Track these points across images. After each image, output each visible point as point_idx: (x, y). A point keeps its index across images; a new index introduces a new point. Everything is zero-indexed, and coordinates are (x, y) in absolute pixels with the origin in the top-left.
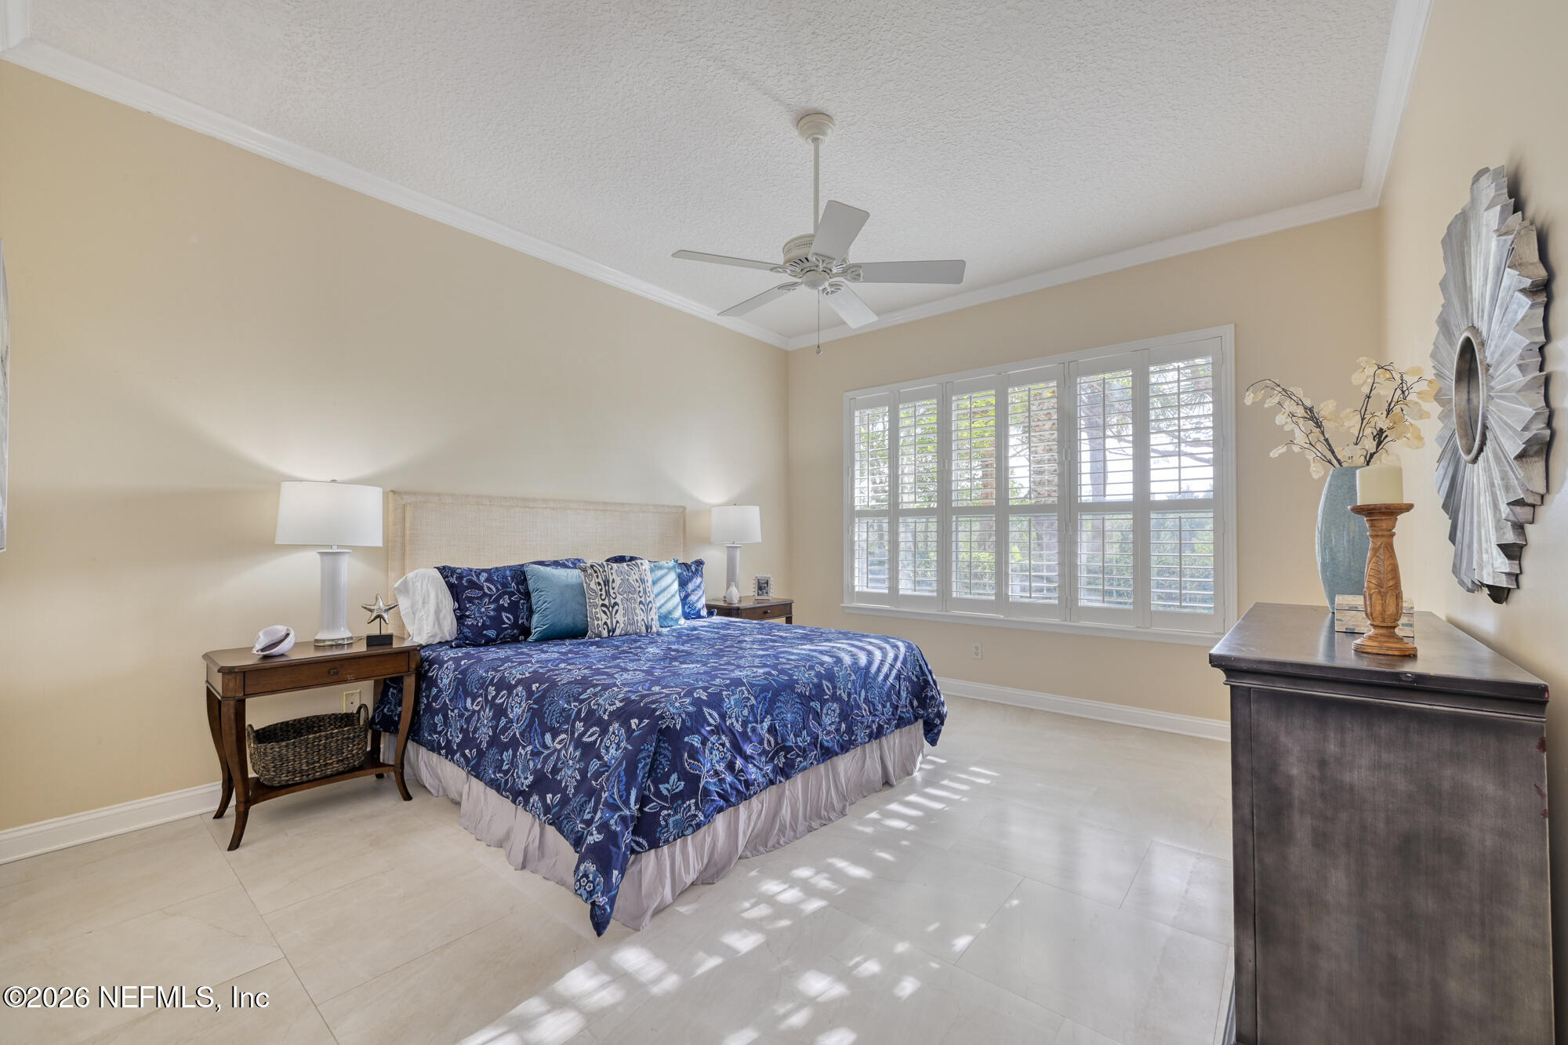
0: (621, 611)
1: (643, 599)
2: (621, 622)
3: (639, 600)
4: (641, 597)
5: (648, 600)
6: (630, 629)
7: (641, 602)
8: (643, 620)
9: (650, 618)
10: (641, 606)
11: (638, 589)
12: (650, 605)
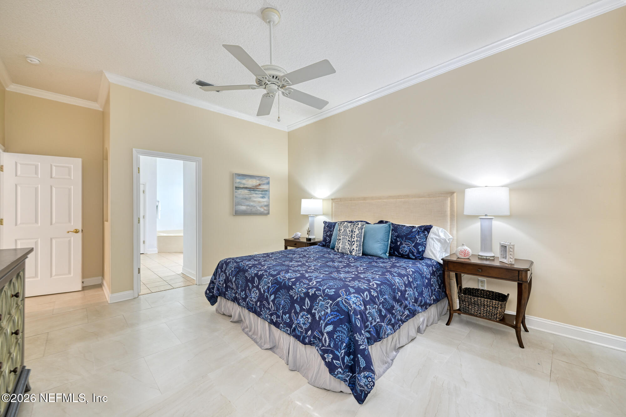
0: (341, 243)
1: (350, 239)
2: (340, 247)
3: (348, 239)
4: (349, 238)
5: (353, 240)
6: (343, 251)
7: (349, 241)
8: (349, 248)
9: (352, 248)
10: (349, 242)
11: (349, 235)
12: (354, 243)
